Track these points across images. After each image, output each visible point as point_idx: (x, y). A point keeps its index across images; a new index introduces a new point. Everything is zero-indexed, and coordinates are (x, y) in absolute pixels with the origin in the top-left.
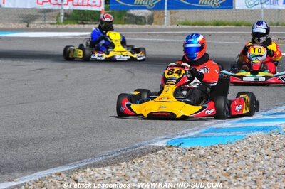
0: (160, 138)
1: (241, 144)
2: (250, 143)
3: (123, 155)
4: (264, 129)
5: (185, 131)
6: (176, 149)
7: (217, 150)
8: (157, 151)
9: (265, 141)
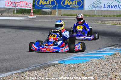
0: (55, 60)
1: (88, 63)
2: (92, 63)
3: (41, 67)
4: (97, 57)
5: (65, 57)
6: (62, 64)
7: (78, 65)
8: (55, 65)
9: (98, 62)
